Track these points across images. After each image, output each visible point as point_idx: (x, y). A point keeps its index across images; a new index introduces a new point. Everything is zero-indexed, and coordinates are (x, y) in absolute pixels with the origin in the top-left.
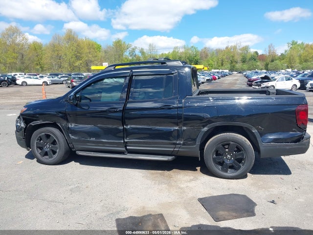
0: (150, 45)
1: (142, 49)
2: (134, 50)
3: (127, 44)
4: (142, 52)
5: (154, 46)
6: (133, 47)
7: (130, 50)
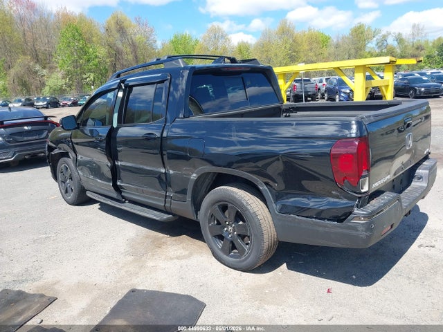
0: (414, 26)
1: (399, 34)
2: (385, 38)
3: (374, 30)
4: (400, 40)
5: (421, 27)
6: (384, 33)
7: (379, 38)
